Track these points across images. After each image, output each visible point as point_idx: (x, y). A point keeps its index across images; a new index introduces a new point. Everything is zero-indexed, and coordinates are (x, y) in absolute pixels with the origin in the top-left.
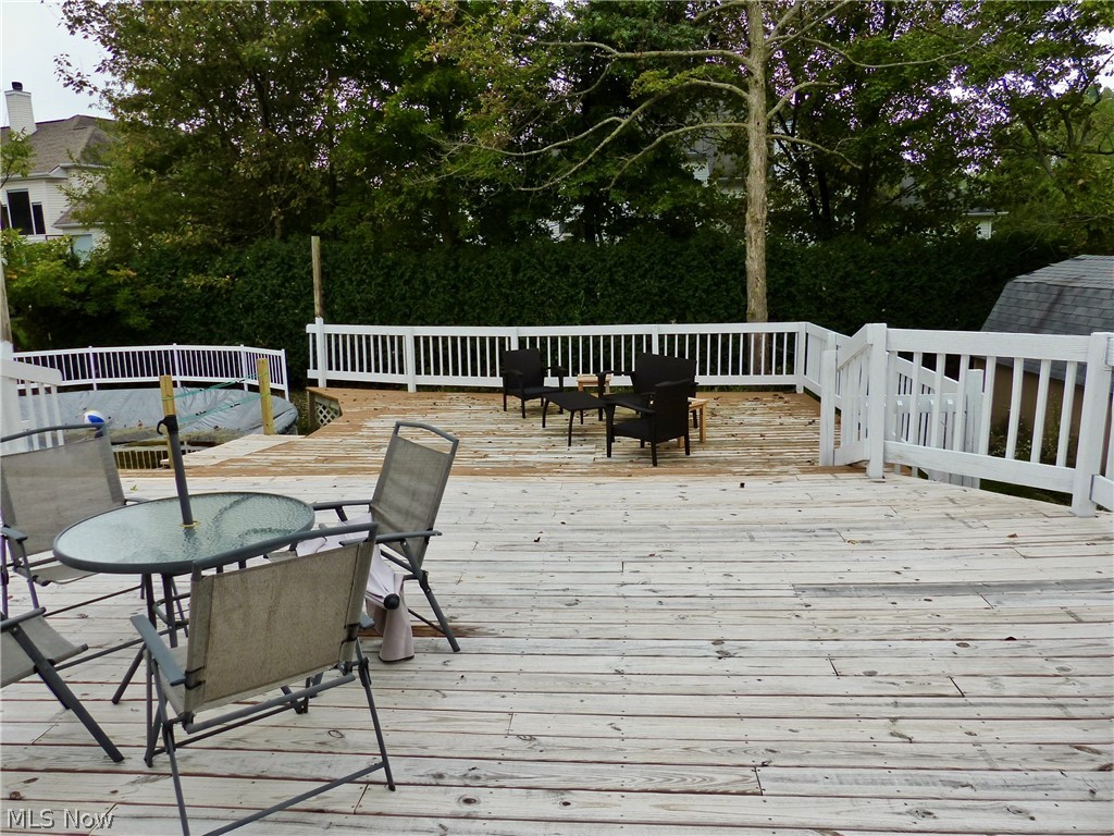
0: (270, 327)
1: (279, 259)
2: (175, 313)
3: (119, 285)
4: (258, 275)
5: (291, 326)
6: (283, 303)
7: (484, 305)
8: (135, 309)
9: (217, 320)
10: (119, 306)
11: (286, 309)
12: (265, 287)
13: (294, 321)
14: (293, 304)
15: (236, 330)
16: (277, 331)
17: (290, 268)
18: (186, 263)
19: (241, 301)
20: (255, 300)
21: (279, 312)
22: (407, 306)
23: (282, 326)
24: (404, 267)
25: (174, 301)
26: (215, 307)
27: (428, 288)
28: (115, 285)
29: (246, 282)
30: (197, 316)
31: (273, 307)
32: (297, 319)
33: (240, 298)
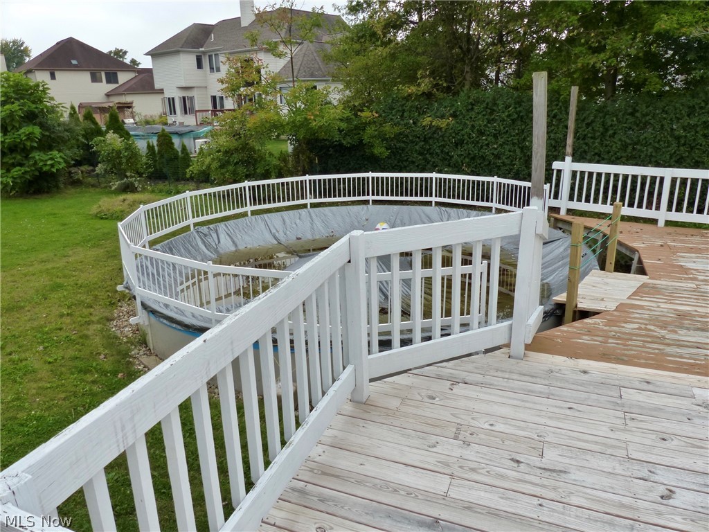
0: (473, 159)
1: (484, 105)
2: (403, 145)
3: (365, 123)
4: (468, 117)
5: (491, 158)
6: (486, 140)
7: (657, 145)
8: (377, 142)
9: (432, 151)
10: (366, 139)
11: (487, 145)
12: (473, 126)
13: (493, 154)
14: (493, 140)
15: (446, 159)
16: (479, 162)
17: (493, 111)
18: (411, 107)
19: (454, 137)
20: (466, 137)
21: (482, 147)
22: (586, 144)
23: (483, 158)
24: (588, 112)
25: (402, 136)
26: (431, 141)
27: (607, 130)
28: (364, 123)
29: (457, 122)
30: (417, 147)
31: (478, 142)
32: (495, 152)
33: (454, 135)
